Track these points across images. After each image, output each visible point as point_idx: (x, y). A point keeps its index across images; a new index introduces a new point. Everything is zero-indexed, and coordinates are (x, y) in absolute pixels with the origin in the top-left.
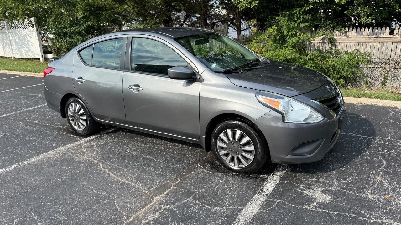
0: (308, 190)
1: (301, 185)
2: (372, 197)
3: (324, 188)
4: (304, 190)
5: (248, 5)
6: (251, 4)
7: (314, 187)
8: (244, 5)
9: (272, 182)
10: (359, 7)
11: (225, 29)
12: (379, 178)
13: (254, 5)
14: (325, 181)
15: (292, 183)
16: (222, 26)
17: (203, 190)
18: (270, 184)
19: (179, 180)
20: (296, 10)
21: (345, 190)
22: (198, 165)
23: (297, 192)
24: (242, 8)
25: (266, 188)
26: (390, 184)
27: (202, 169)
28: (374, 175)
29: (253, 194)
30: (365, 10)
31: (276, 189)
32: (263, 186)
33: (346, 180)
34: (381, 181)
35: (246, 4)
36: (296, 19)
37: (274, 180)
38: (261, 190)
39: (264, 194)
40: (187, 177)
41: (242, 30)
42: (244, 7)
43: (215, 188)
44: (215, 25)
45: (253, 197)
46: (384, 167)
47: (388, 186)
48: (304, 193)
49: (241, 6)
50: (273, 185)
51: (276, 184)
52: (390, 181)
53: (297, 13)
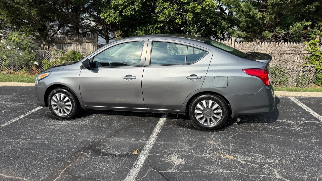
0: (169, 158)
1: (164, 155)
2: (210, 156)
3: (179, 154)
4: (166, 158)
5: (113, 20)
6: (116, 20)
7: (173, 155)
8: (110, 20)
9: (143, 156)
10: (191, 26)
11: (96, 37)
12: (212, 142)
13: (118, 20)
14: (179, 149)
15: (158, 154)
16: (93, 35)
17: (88, 173)
18: (142, 158)
19: (66, 168)
20: (150, 26)
21: (193, 154)
22: (82, 152)
23: (161, 161)
24: (108, 22)
25: (139, 162)
26: (219, 146)
27: (86, 155)
28: (209, 141)
29: (130, 168)
30: (194, 28)
31: (147, 161)
32: (137, 161)
33: (193, 146)
34: (214, 144)
35: (112, 19)
36: (150, 33)
37: (145, 155)
38: (136, 164)
39: (138, 166)
40: (73, 164)
41: (109, 39)
42: (110, 21)
43: (98, 170)
44: (87, 34)
45: (130, 170)
46: (214, 135)
47: (218, 147)
48: (166, 161)
49: (108, 21)
50: (144, 159)
51: (146, 157)
52: (219, 143)
53: (151, 28)
